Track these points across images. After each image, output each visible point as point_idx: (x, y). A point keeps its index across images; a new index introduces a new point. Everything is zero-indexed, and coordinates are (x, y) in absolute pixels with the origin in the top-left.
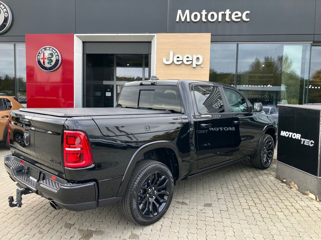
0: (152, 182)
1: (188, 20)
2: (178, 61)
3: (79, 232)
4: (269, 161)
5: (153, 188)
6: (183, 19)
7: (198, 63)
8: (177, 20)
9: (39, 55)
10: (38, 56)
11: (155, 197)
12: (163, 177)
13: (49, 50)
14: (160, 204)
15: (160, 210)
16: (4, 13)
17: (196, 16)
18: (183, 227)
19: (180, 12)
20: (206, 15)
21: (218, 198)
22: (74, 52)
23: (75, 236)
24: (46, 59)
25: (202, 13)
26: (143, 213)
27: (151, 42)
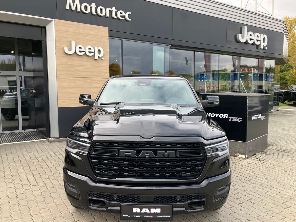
1: (79, 10)
2: (80, 51)
6: (73, 8)
7: (100, 56)
8: (68, 7)
17: (86, 7)
25: (92, 5)
27: (45, 28)
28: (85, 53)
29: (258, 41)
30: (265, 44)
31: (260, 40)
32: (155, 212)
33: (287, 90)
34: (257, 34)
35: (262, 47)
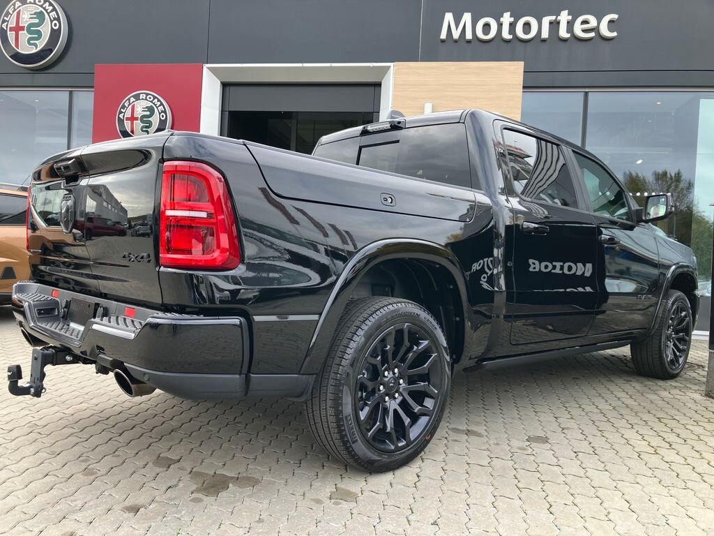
0: (395, 354)
1: (469, 36)
3: (191, 478)
4: (681, 360)
5: (396, 370)
6: (456, 35)
8: (443, 35)
9: (122, 110)
10: (121, 112)
11: (401, 398)
12: (425, 343)
13: (146, 99)
14: (415, 418)
15: (414, 433)
16: (52, 21)
17: (487, 27)
18: (478, 480)
19: (449, 17)
20: (511, 24)
21: (562, 426)
22: (202, 104)
23: (181, 485)
24: (137, 119)
25: (502, 19)
26: (369, 434)
27: (379, 85)
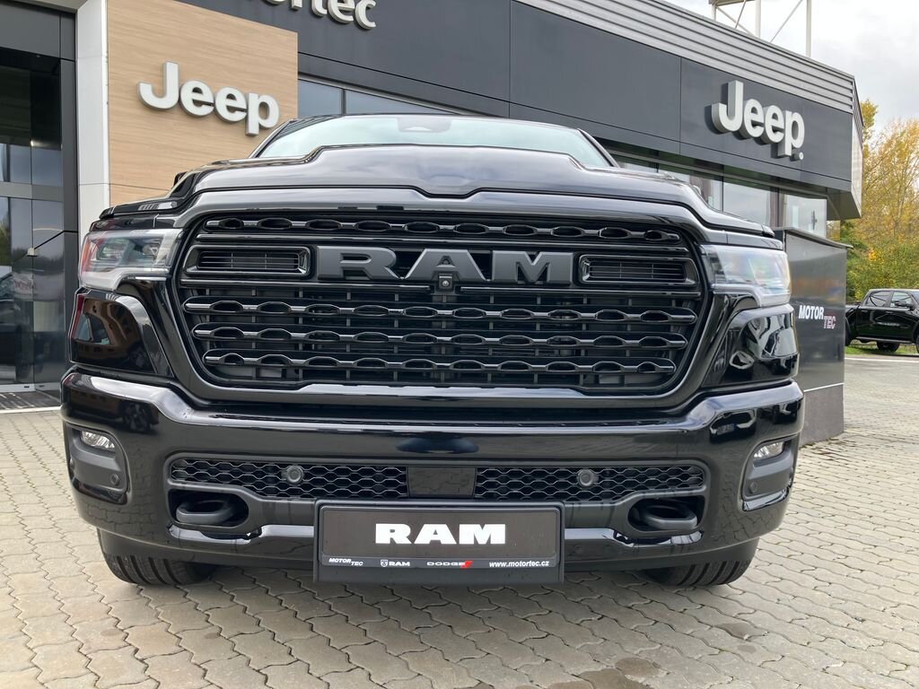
2: (198, 103)
7: (266, 124)
27: (72, 15)
28: (215, 111)
29: (775, 130)
30: (799, 143)
31: (783, 127)
32: (482, 541)
33: (858, 304)
34: (773, 109)
35: (788, 152)
